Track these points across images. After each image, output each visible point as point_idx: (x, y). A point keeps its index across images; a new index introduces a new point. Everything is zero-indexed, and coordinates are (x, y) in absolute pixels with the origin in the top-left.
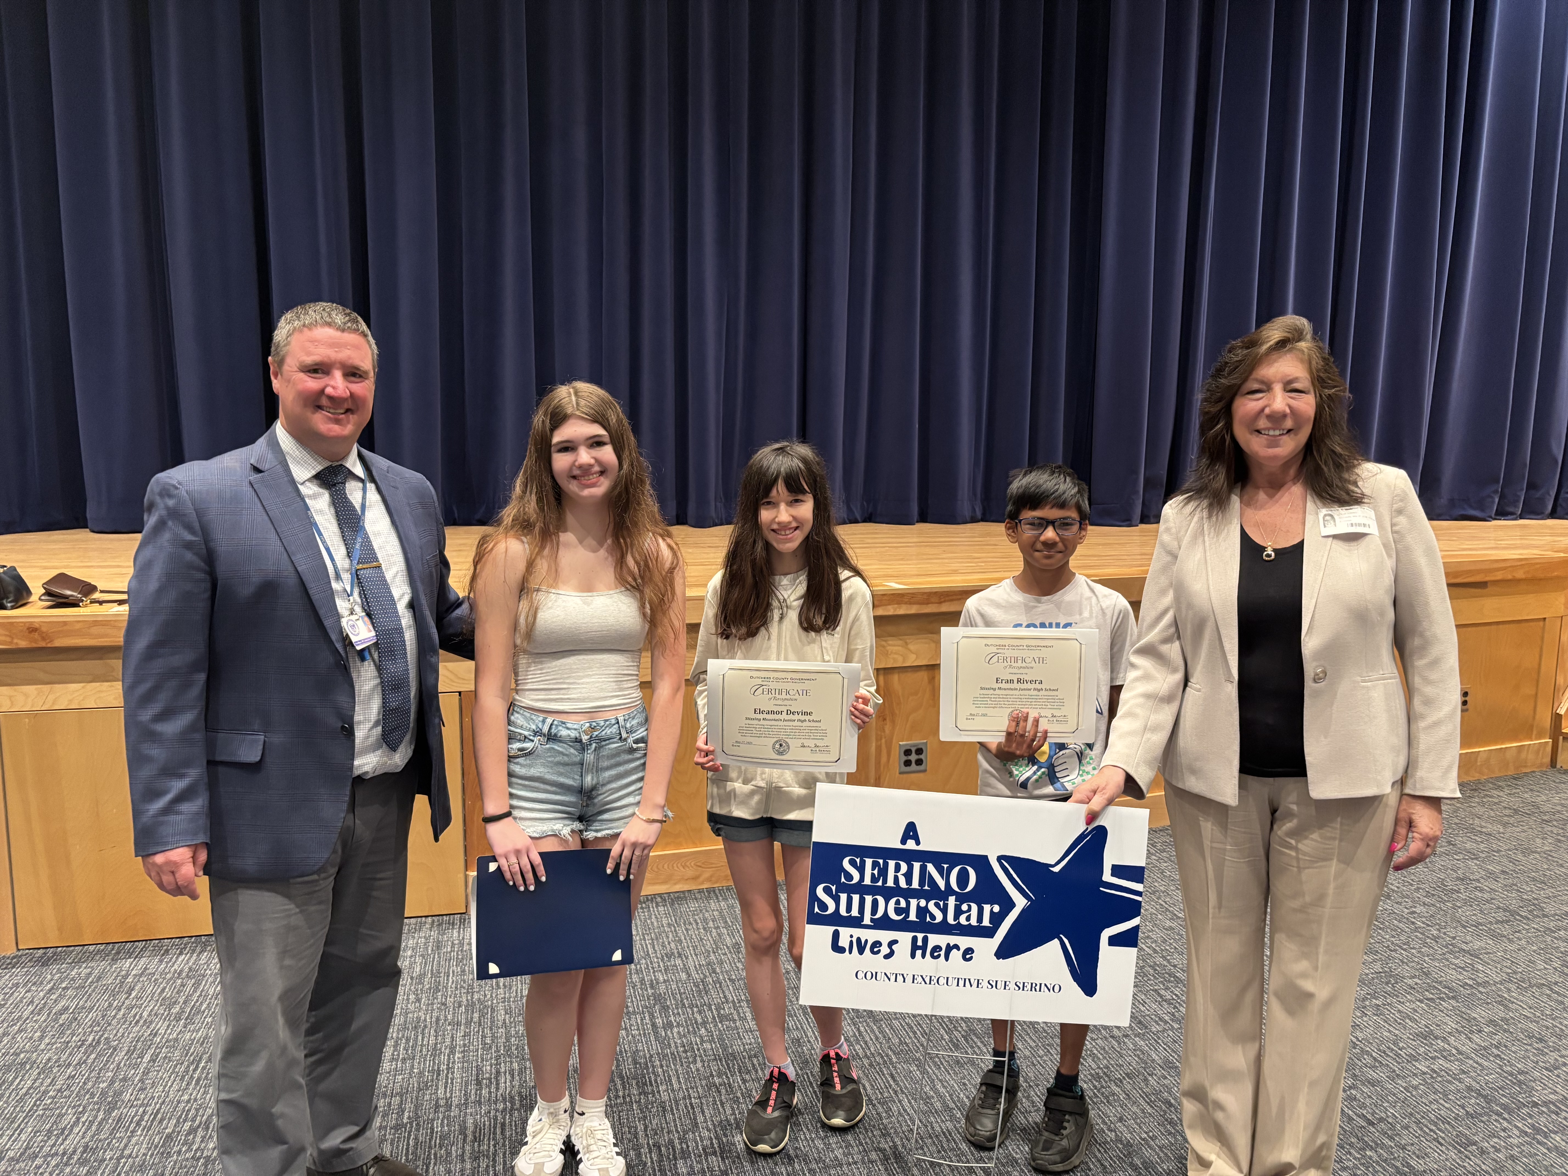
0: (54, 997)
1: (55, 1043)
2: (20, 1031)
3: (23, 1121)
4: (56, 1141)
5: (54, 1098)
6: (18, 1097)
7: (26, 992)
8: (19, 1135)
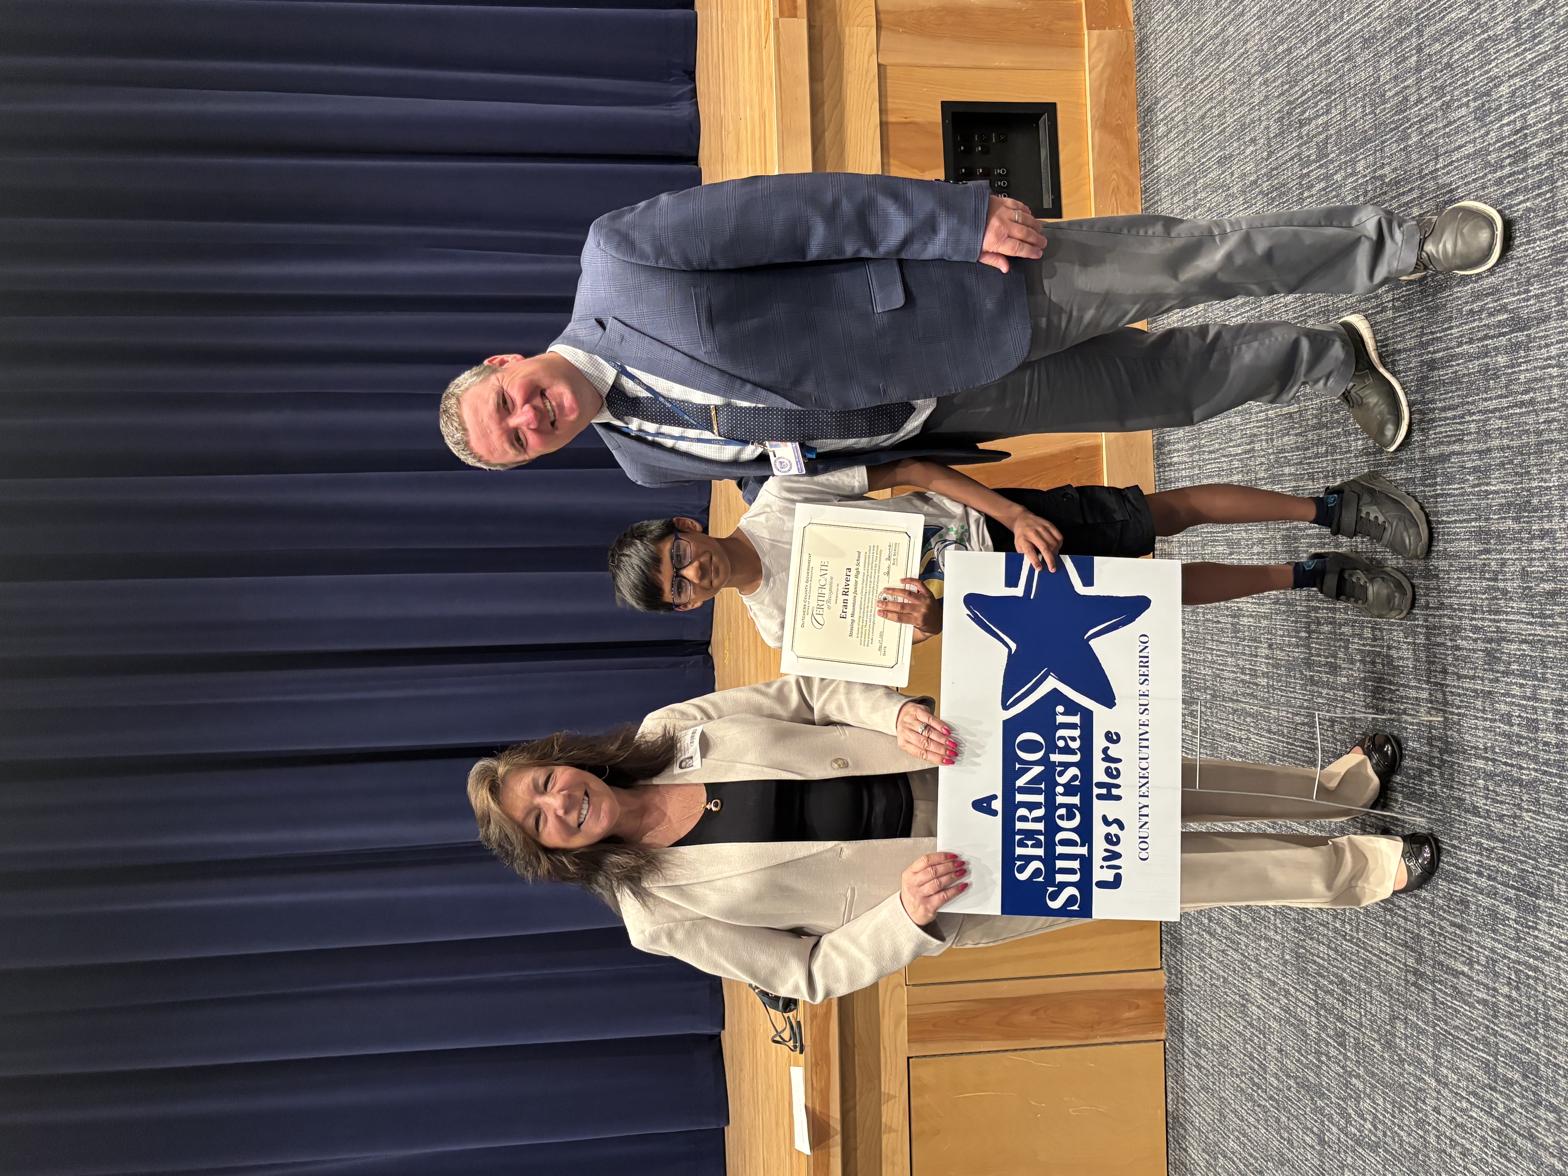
0: (1219, 930)
1: (1275, 925)
2: (1257, 961)
3: (1370, 952)
4: (1400, 916)
5: (1343, 922)
6: (1339, 958)
7: (1211, 958)
8: (1387, 954)
